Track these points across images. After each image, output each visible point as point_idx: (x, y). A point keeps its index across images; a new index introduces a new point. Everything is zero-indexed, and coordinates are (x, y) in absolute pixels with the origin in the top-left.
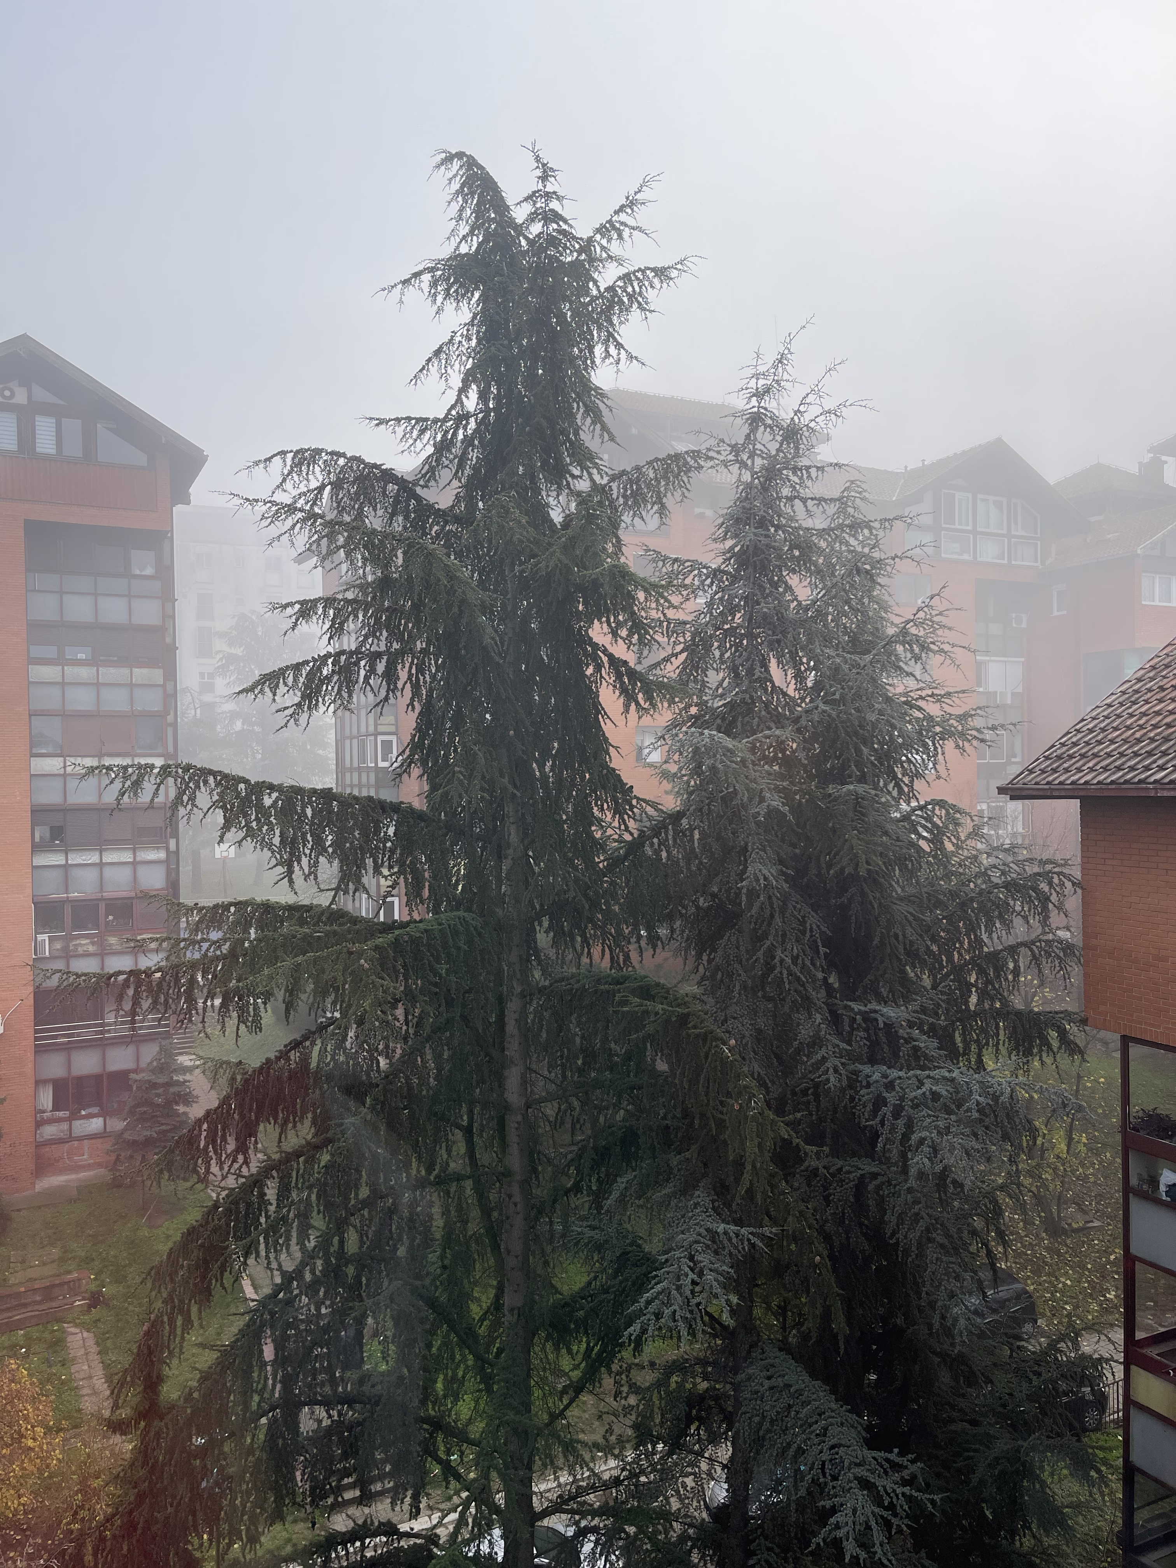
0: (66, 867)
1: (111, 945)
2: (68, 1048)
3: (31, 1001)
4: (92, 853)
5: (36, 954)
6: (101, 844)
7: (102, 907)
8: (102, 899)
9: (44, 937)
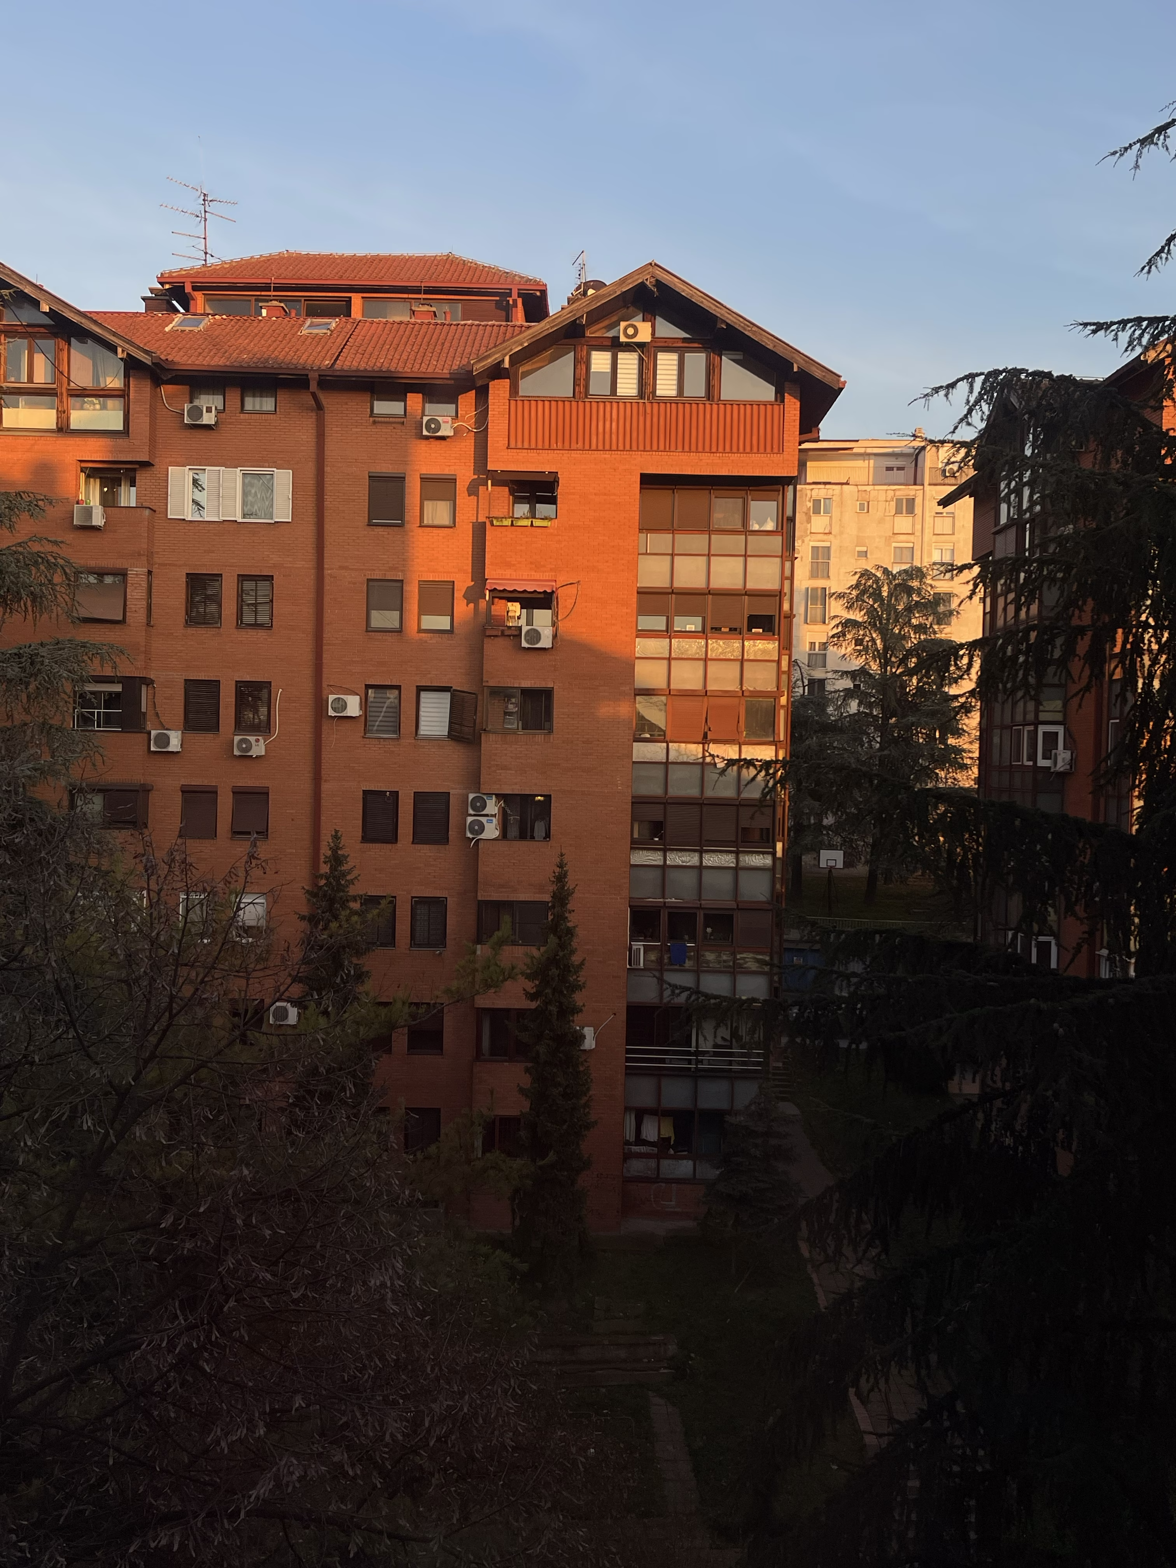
0: (664, 867)
1: (708, 962)
2: (659, 1074)
3: (623, 1017)
4: (692, 854)
5: (630, 965)
6: (701, 846)
7: (700, 919)
8: (700, 908)
9: (639, 945)
